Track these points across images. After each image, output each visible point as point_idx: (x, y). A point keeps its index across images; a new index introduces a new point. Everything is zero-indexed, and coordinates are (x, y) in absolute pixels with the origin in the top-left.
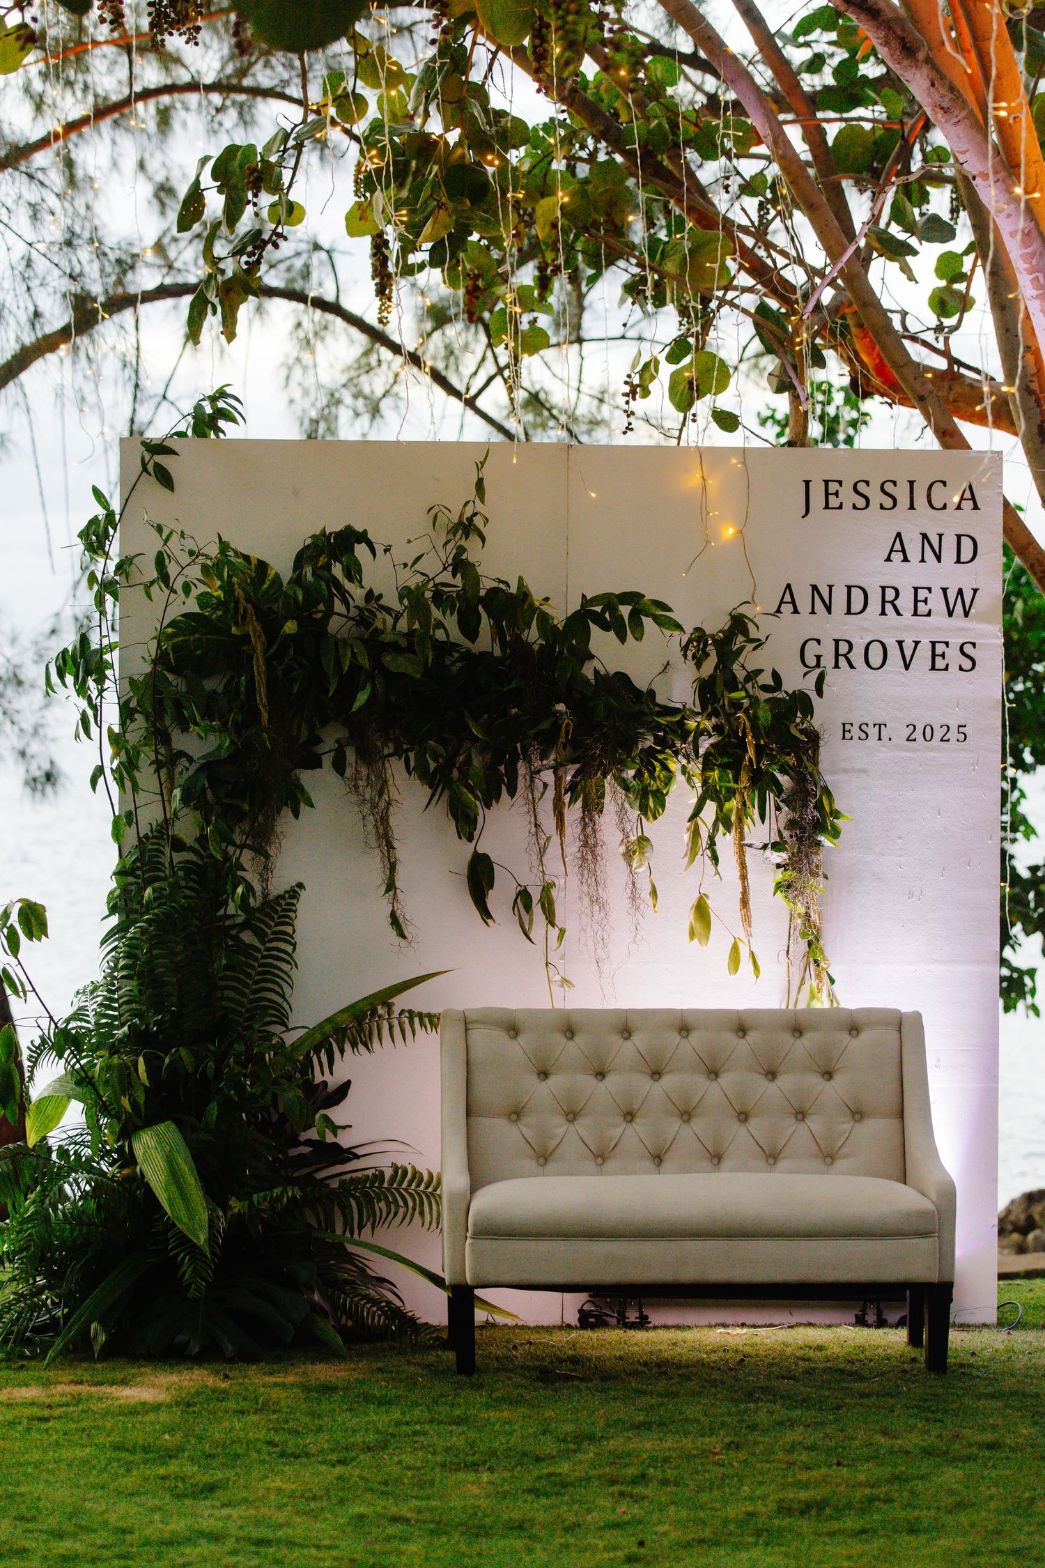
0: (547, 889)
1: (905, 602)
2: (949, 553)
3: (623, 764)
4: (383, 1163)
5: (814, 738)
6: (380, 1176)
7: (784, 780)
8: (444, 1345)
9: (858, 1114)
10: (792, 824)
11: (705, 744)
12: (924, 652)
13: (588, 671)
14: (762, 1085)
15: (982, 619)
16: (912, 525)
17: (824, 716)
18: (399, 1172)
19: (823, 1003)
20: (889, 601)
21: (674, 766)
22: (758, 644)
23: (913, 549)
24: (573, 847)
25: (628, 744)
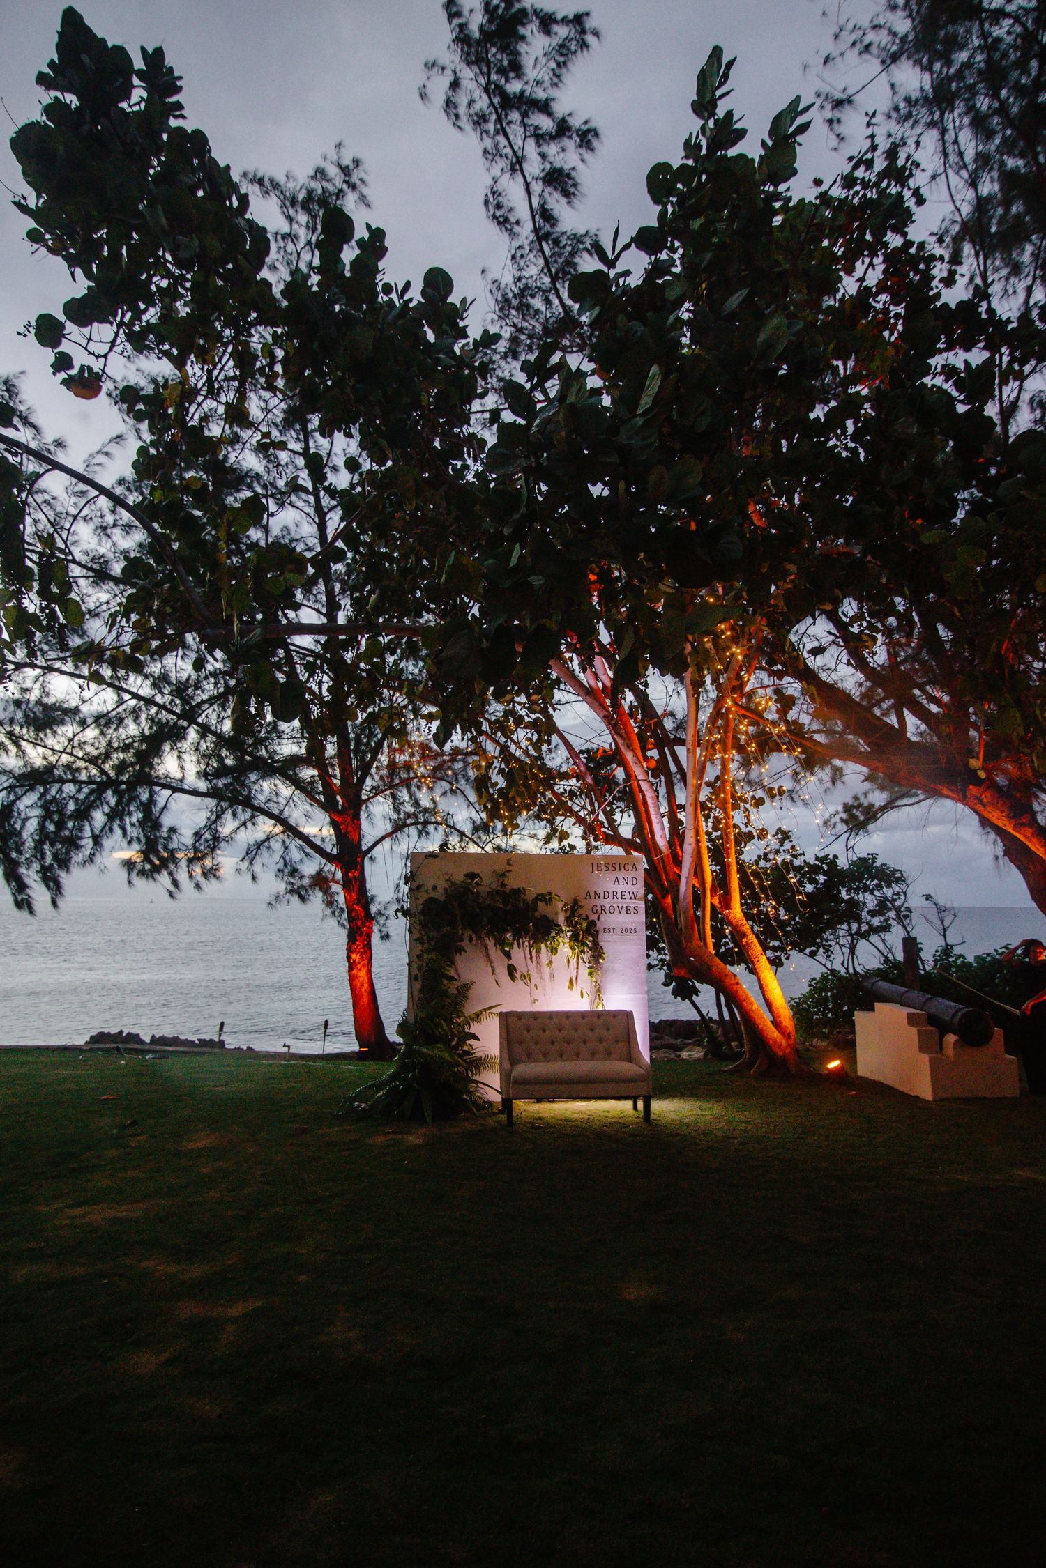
0: (529, 974)
1: (619, 895)
2: (630, 883)
3: (547, 941)
4: (482, 1054)
5: (597, 932)
6: (481, 1058)
7: (590, 944)
8: (501, 1112)
9: (617, 1042)
10: (592, 956)
11: (569, 934)
12: (624, 909)
13: (537, 914)
14: (591, 1034)
15: (639, 900)
16: (620, 875)
17: (600, 926)
18: (486, 1057)
19: (600, 1008)
20: (615, 895)
21: (560, 940)
22: (582, 907)
23: (621, 881)
24: (535, 963)
25: (549, 934)
